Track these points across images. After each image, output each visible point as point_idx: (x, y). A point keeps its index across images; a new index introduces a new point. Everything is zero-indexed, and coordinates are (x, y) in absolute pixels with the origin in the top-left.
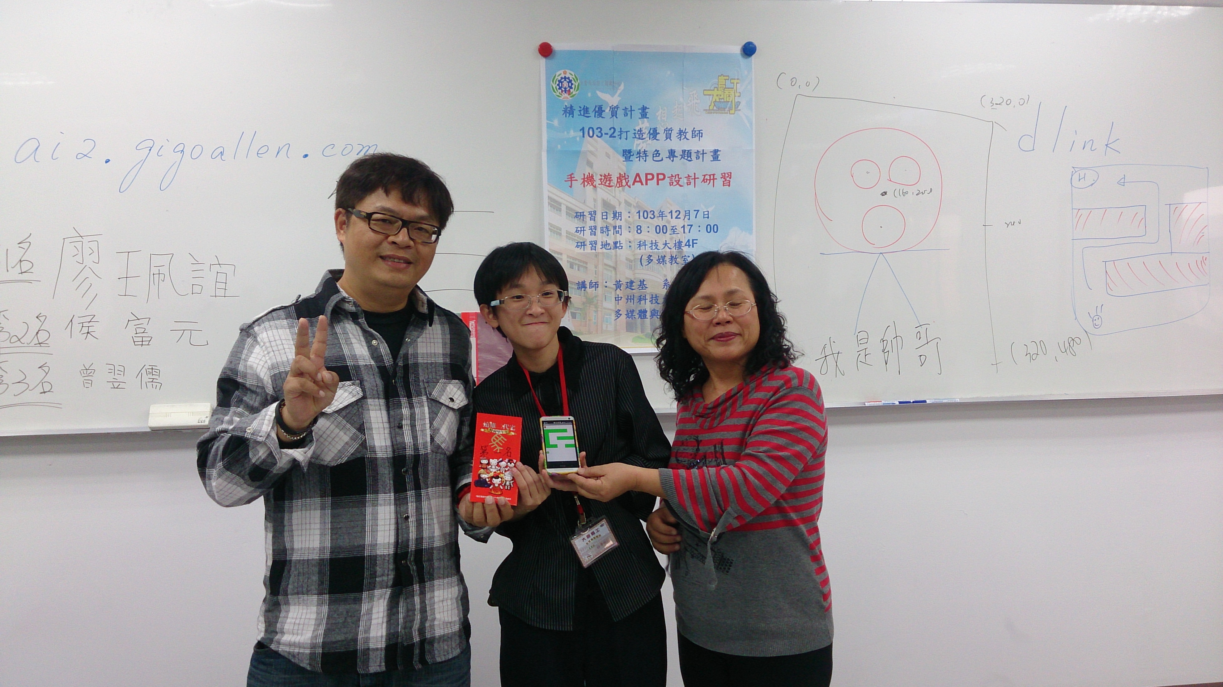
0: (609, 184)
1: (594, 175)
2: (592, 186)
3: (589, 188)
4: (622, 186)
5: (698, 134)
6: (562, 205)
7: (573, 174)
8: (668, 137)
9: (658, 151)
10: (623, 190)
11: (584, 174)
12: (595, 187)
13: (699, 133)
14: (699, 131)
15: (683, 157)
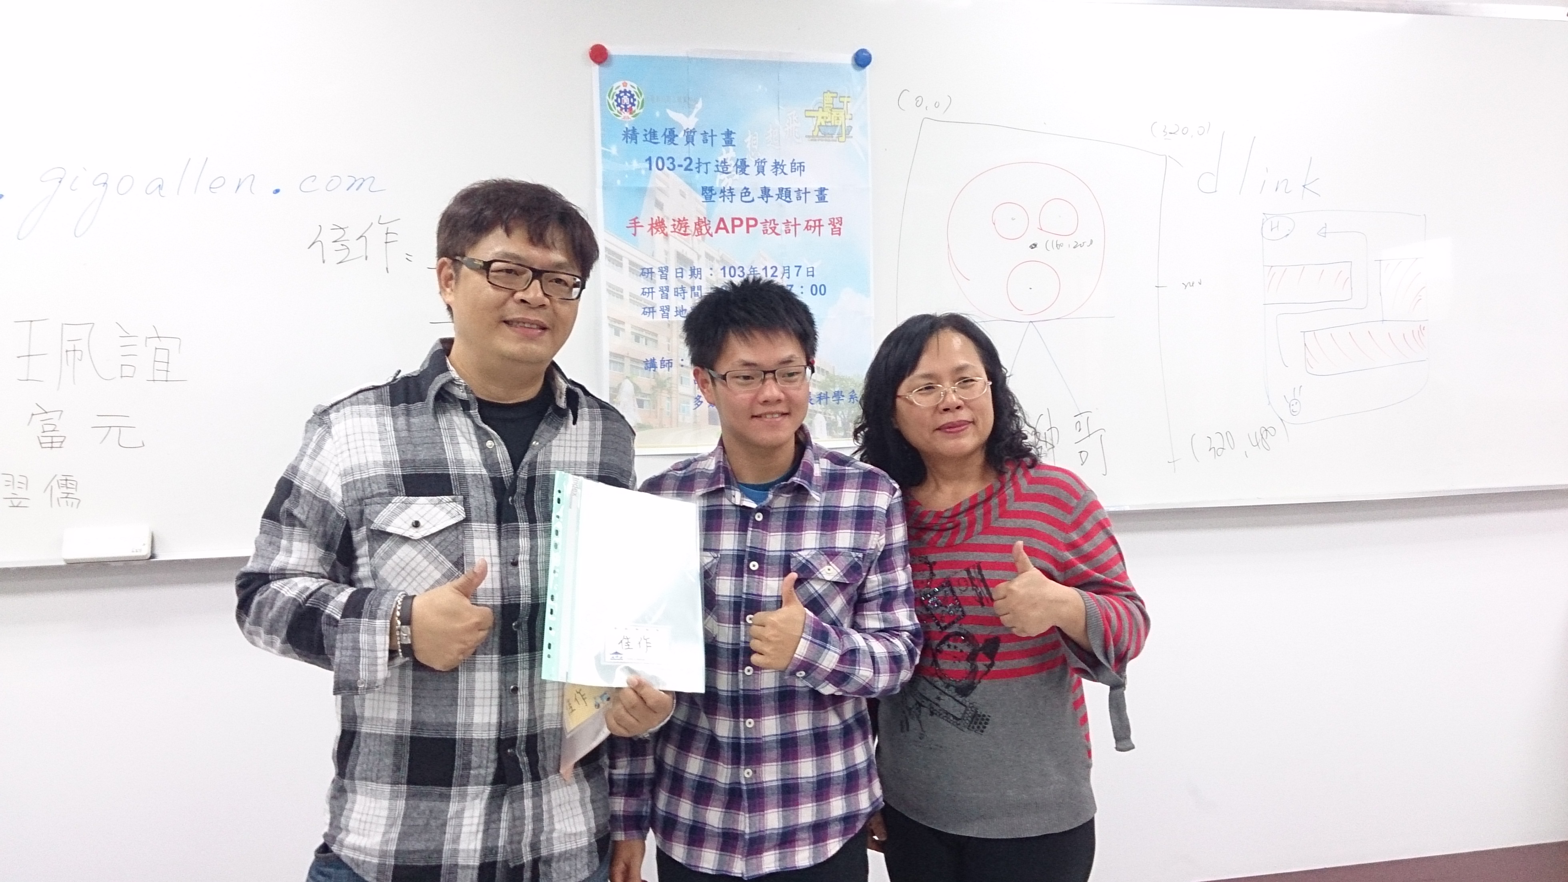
0: (685, 231)
1: (665, 220)
2: (662, 234)
3: (659, 236)
4: (702, 234)
5: (798, 167)
6: (623, 259)
7: (637, 218)
8: (761, 170)
9: (748, 189)
10: (703, 239)
11: (652, 219)
12: (666, 235)
13: (800, 166)
14: (800, 163)
15: (779, 197)
